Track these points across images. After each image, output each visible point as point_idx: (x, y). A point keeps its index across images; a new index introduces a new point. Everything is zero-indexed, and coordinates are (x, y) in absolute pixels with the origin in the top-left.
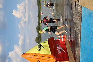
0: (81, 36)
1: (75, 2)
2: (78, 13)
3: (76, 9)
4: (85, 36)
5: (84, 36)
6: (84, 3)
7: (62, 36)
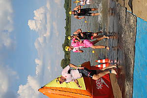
0: (134, 64)
1: (126, 8)
2: (130, 27)
3: (128, 20)
4: (141, 65)
5: (139, 65)
6: (140, 12)
7: (104, 61)
